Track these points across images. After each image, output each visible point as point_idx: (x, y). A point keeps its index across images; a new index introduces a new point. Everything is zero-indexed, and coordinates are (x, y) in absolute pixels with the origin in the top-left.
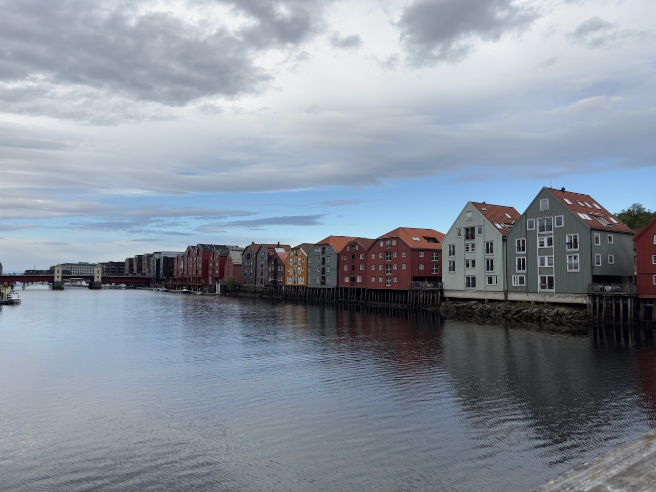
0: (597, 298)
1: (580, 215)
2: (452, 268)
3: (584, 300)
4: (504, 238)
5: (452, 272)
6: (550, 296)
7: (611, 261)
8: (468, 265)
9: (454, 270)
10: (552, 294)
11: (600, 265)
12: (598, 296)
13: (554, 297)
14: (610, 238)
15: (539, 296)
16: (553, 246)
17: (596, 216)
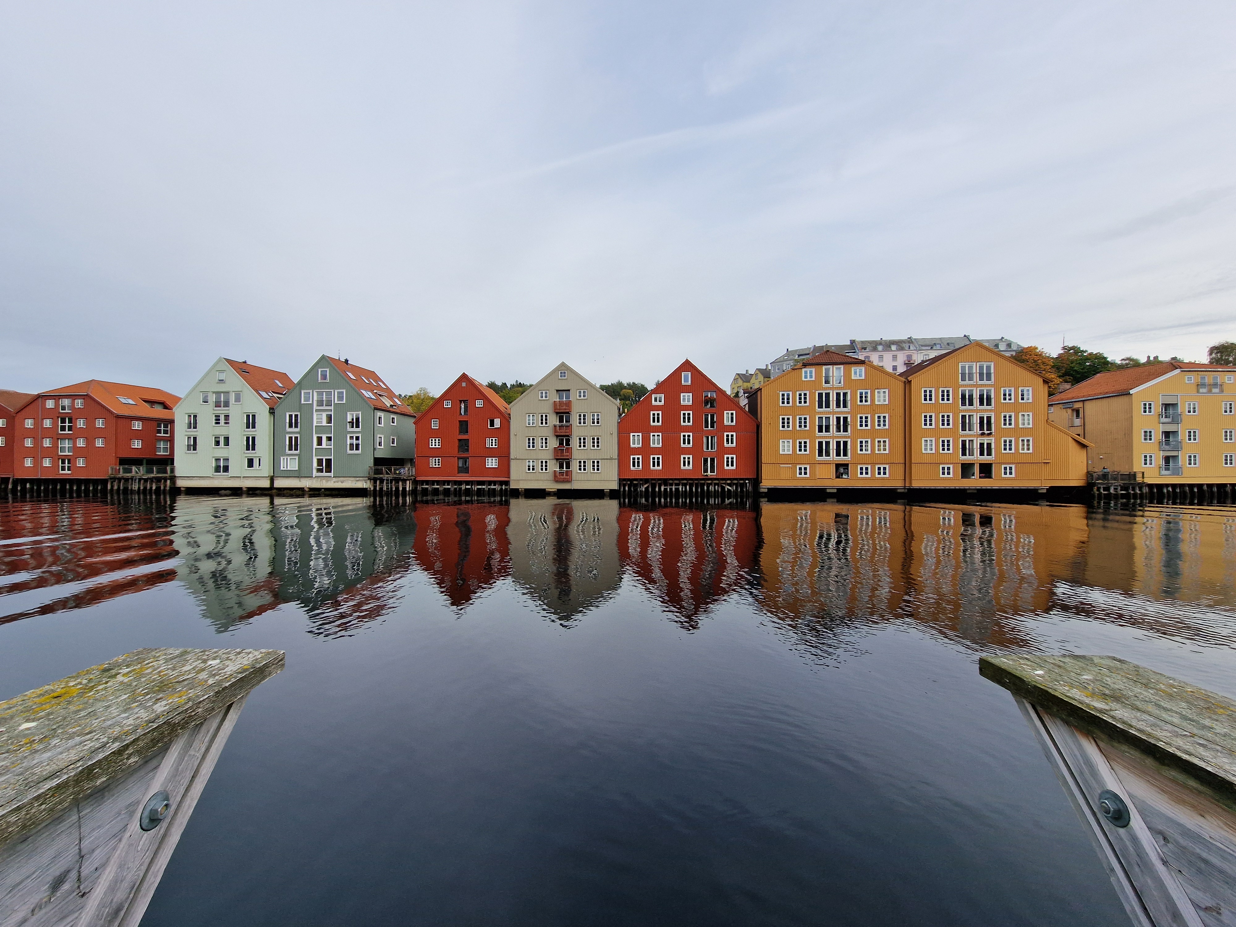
0: (378, 482)
1: (364, 392)
2: (193, 446)
3: (365, 484)
4: (271, 411)
5: (192, 451)
6: (327, 481)
7: (393, 443)
8: (217, 443)
9: (195, 449)
10: (329, 479)
11: (382, 447)
12: (379, 479)
13: (332, 482)
14: (393, 418)
15: (314, 481)
16: (332, 425)
17: (380, 395)
